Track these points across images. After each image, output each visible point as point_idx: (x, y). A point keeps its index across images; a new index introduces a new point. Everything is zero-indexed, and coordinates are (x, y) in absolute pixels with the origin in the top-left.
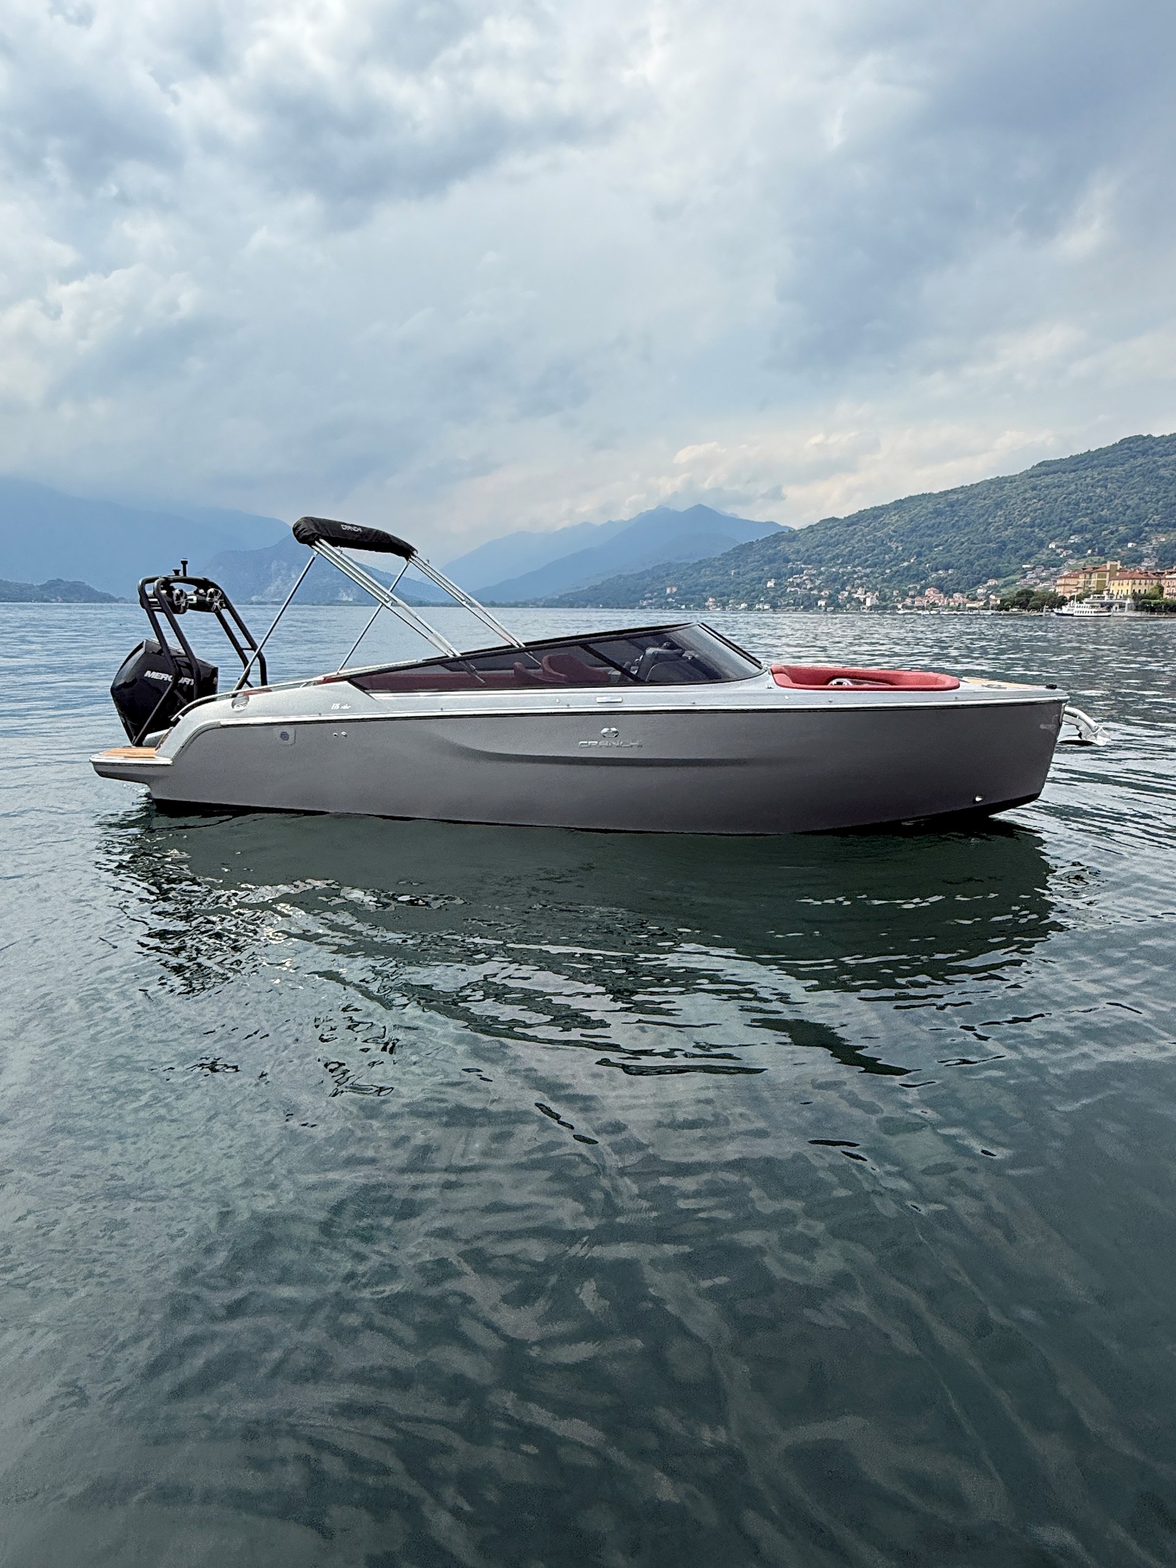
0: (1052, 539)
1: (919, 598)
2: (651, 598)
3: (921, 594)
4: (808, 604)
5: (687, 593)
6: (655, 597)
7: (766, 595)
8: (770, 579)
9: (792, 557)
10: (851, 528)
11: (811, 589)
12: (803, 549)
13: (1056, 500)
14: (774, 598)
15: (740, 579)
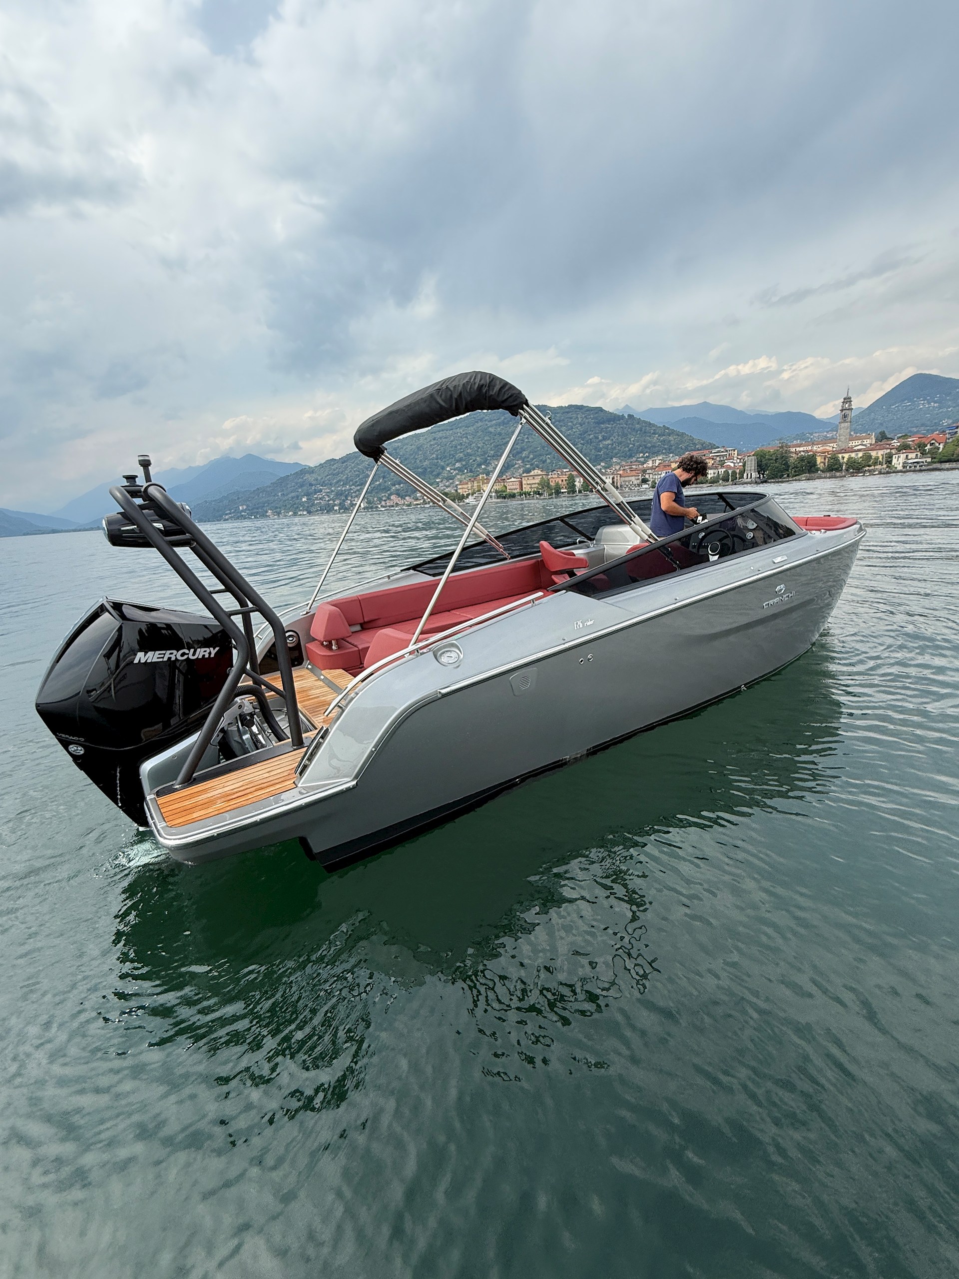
0: (448, 465)
1: (388, 501)
2: (230, 514)
3: (389, 498)
4: (329, 509)
5: (253, 509)
6: (233, 513)
7: (303, 506)
8: (303, 496)
9: (314, 482)
10: (344, 464)
11: (329, 501)
12: (319, 478)
13: (446, 445)
14: (308, 507)
15: (286, 498)
